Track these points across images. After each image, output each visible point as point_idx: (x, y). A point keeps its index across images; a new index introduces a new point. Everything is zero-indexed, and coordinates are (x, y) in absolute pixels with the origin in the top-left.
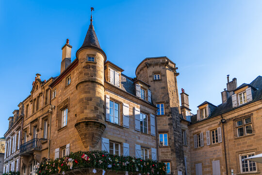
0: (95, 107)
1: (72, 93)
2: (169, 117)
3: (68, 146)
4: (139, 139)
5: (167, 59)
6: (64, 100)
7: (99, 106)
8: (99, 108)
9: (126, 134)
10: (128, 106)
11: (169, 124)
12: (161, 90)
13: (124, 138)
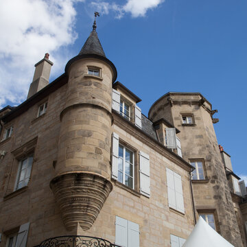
0: (96, 148)
1: (46, 129)
2: (214, 185)
3: (24, 227)
4: (167, 220)
5: (201, 96)
6: (27, 141)
7: (104, 148)
8: (103, 150)
9: (145, 209)
10: (148, 157)
11: (215, 197)
12: (195, 139)
13: (143, 215)
